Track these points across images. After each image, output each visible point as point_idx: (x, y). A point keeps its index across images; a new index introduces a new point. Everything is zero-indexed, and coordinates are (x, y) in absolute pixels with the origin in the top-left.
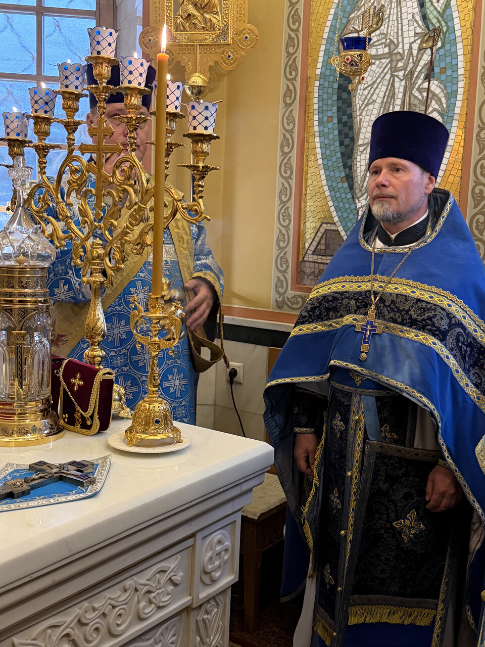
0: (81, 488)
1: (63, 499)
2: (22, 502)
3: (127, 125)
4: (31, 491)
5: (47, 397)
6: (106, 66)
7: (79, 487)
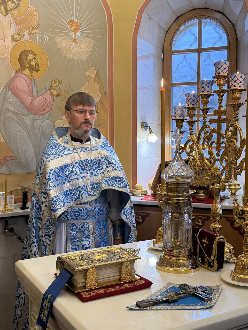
0: (204, 302)
1: (193, 307)
2: (173, 306)
3: (233, 108)
4: (178, 300)
5: (190, 248)
6: (223, 79)
7: (203, 301)
